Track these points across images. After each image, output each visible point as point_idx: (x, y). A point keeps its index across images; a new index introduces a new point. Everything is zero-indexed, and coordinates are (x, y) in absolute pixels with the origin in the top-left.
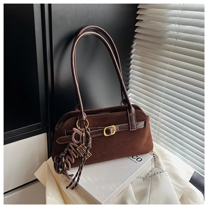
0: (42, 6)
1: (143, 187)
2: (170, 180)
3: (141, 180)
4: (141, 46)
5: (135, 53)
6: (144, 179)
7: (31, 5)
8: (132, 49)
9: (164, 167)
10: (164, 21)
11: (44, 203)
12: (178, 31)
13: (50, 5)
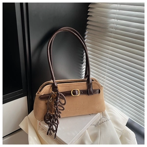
0: (21, 4)
1: (95, 131)
2: (113, 125)
3: (94, 126)
4: (91, 33)
5: (87, 38)
6: (95, 126)
7: (13, 4)
8: (85, 35)
9: (109, 117)
10: (106, 17)
11: (28, 143)
12: (117, 24)
13: (27, 4)
